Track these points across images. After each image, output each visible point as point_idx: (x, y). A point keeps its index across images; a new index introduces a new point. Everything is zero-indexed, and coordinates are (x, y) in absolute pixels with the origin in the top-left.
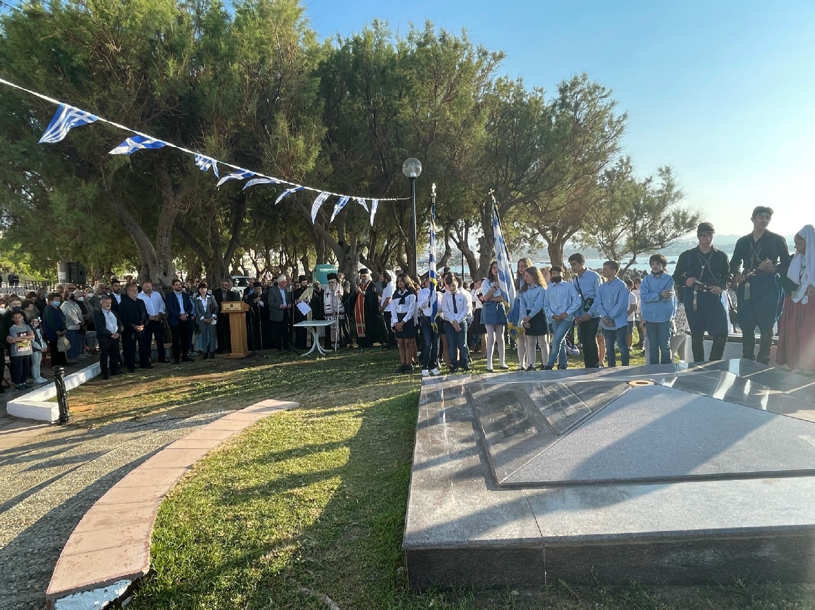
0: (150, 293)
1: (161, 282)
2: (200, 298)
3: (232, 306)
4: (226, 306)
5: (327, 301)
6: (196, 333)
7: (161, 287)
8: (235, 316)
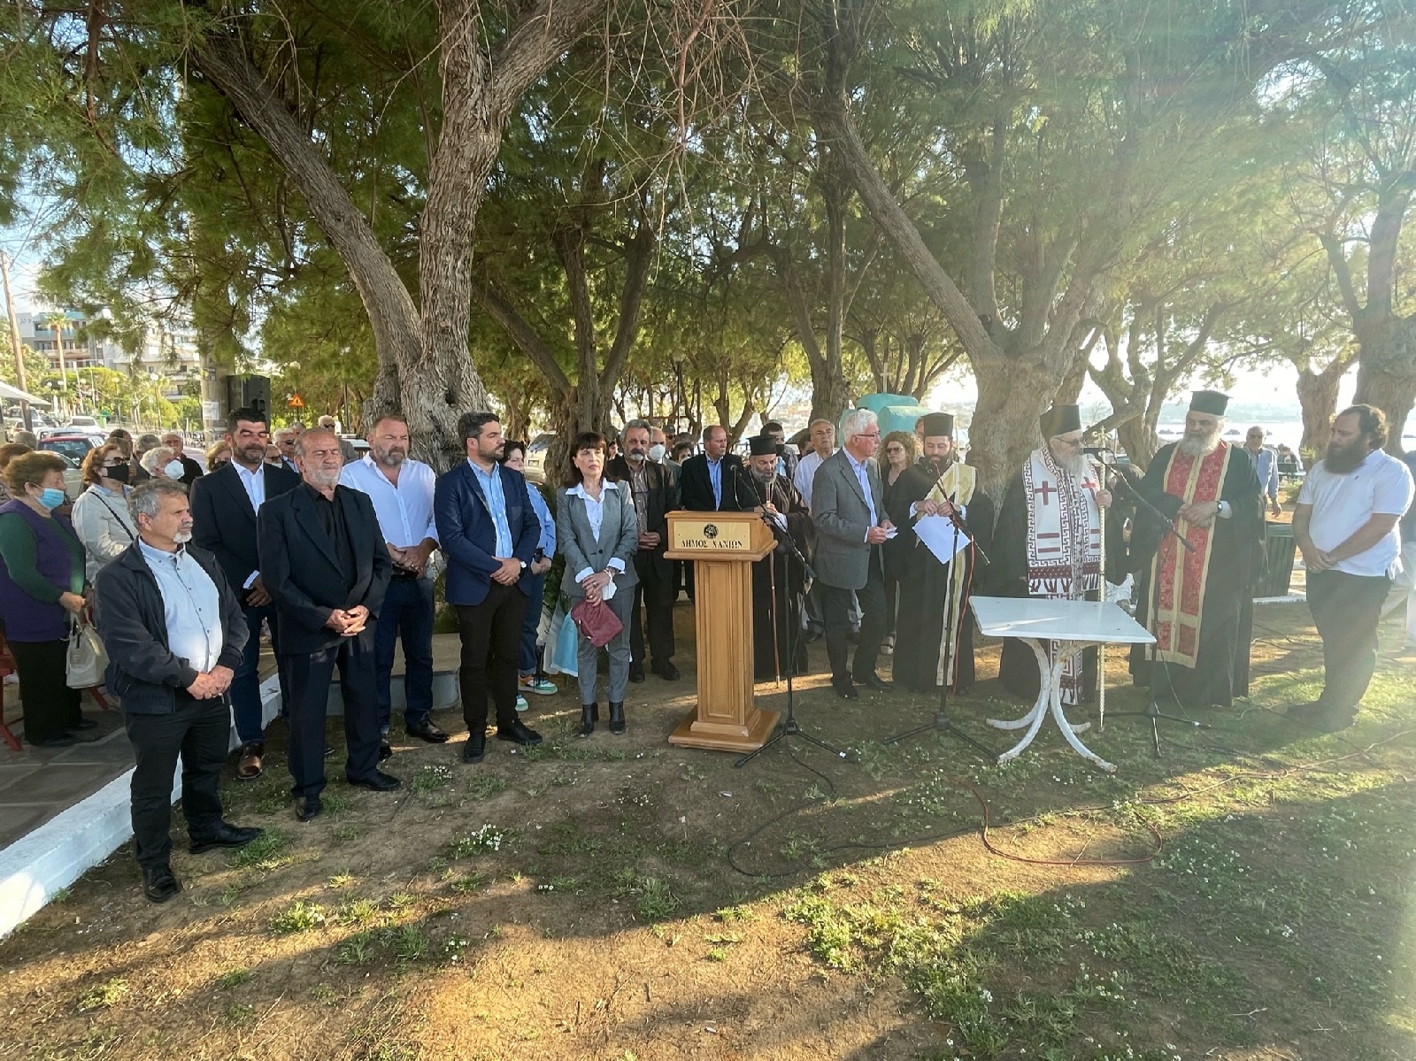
0: (397, 463)
1: (438, 428)
2: (579, 490)
3: (711, 532)
4: (686, 533)
5: (1046, 516)
6: (552, 609)
7: (436, 444)
8: (718, 573)
